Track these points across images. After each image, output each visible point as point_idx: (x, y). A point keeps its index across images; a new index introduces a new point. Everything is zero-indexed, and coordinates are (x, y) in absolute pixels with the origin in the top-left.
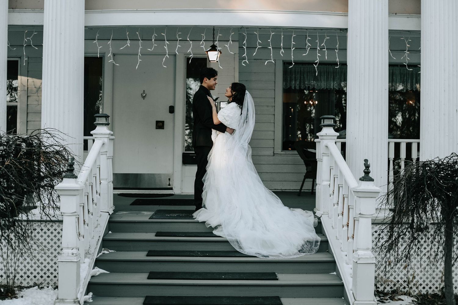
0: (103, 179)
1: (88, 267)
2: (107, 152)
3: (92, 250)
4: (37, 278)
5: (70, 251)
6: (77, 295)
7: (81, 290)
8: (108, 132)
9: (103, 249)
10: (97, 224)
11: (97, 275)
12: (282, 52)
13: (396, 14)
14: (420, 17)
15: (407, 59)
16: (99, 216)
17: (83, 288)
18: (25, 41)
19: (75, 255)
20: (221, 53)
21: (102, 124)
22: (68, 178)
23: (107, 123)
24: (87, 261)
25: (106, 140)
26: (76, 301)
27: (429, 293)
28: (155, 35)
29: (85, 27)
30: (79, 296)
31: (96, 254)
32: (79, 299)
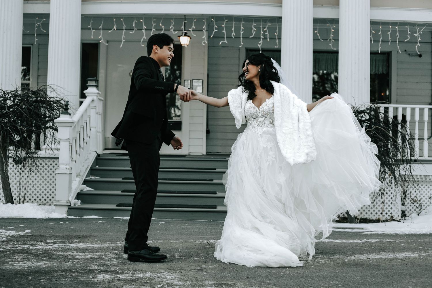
0: (92, 127)
1: (78, 183)
2: (96, 107)
3: (82, 174)
4: (41, 201)
5: (65, 166)
6: (68, 198)
7: (72, 195)
8: (97, 91)
9: (91, 176)
10: (86, 158)
11: (84, 190)
12: (233, 35)
13: (322, 5)
14: (339, 8)
15: (332, 41)
16: (89, 153)
17: (74, 194)
18: (36, 26)
19: (68, 169)
20: (191, 38)
21: (93, 86)
22: (64, 114)
23: (96, 85)
24: (78, 179)
25: (95, 98)
26: (68, 201)
27: (340, 217)
28: (135, 22)
29: (82, 15)
30: (70, 199)
31: (85, 177)
32: (70, 201)
